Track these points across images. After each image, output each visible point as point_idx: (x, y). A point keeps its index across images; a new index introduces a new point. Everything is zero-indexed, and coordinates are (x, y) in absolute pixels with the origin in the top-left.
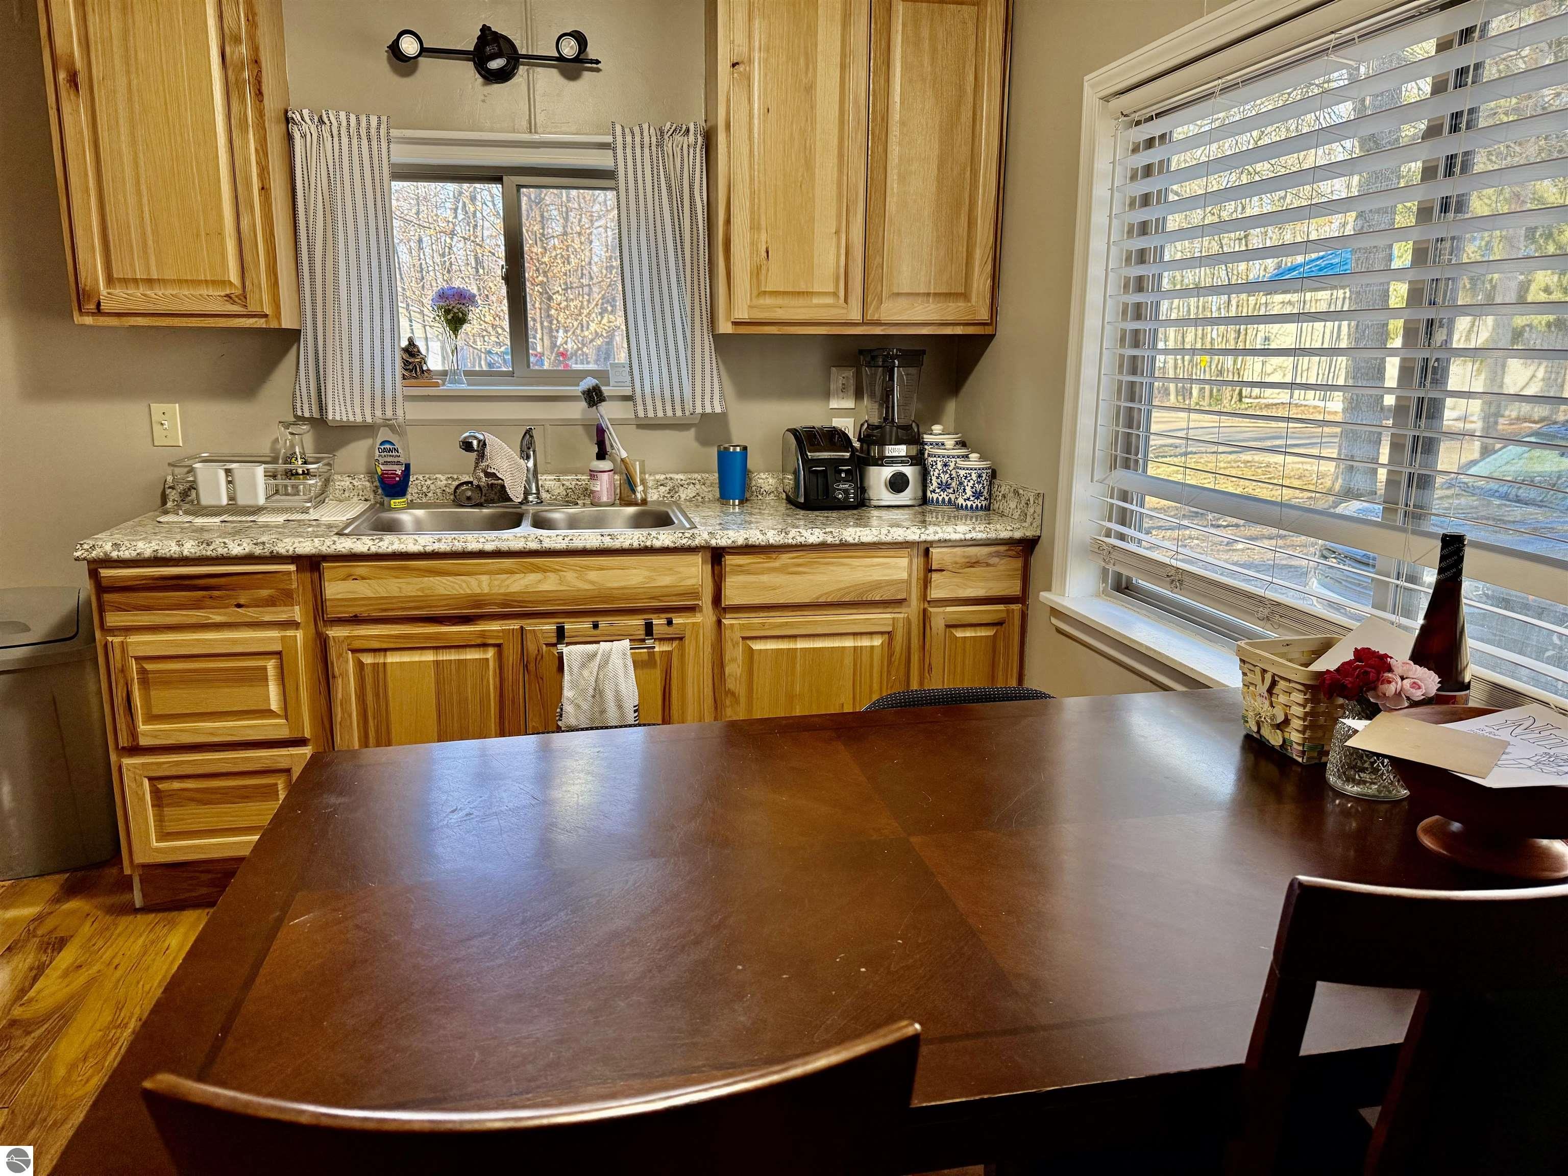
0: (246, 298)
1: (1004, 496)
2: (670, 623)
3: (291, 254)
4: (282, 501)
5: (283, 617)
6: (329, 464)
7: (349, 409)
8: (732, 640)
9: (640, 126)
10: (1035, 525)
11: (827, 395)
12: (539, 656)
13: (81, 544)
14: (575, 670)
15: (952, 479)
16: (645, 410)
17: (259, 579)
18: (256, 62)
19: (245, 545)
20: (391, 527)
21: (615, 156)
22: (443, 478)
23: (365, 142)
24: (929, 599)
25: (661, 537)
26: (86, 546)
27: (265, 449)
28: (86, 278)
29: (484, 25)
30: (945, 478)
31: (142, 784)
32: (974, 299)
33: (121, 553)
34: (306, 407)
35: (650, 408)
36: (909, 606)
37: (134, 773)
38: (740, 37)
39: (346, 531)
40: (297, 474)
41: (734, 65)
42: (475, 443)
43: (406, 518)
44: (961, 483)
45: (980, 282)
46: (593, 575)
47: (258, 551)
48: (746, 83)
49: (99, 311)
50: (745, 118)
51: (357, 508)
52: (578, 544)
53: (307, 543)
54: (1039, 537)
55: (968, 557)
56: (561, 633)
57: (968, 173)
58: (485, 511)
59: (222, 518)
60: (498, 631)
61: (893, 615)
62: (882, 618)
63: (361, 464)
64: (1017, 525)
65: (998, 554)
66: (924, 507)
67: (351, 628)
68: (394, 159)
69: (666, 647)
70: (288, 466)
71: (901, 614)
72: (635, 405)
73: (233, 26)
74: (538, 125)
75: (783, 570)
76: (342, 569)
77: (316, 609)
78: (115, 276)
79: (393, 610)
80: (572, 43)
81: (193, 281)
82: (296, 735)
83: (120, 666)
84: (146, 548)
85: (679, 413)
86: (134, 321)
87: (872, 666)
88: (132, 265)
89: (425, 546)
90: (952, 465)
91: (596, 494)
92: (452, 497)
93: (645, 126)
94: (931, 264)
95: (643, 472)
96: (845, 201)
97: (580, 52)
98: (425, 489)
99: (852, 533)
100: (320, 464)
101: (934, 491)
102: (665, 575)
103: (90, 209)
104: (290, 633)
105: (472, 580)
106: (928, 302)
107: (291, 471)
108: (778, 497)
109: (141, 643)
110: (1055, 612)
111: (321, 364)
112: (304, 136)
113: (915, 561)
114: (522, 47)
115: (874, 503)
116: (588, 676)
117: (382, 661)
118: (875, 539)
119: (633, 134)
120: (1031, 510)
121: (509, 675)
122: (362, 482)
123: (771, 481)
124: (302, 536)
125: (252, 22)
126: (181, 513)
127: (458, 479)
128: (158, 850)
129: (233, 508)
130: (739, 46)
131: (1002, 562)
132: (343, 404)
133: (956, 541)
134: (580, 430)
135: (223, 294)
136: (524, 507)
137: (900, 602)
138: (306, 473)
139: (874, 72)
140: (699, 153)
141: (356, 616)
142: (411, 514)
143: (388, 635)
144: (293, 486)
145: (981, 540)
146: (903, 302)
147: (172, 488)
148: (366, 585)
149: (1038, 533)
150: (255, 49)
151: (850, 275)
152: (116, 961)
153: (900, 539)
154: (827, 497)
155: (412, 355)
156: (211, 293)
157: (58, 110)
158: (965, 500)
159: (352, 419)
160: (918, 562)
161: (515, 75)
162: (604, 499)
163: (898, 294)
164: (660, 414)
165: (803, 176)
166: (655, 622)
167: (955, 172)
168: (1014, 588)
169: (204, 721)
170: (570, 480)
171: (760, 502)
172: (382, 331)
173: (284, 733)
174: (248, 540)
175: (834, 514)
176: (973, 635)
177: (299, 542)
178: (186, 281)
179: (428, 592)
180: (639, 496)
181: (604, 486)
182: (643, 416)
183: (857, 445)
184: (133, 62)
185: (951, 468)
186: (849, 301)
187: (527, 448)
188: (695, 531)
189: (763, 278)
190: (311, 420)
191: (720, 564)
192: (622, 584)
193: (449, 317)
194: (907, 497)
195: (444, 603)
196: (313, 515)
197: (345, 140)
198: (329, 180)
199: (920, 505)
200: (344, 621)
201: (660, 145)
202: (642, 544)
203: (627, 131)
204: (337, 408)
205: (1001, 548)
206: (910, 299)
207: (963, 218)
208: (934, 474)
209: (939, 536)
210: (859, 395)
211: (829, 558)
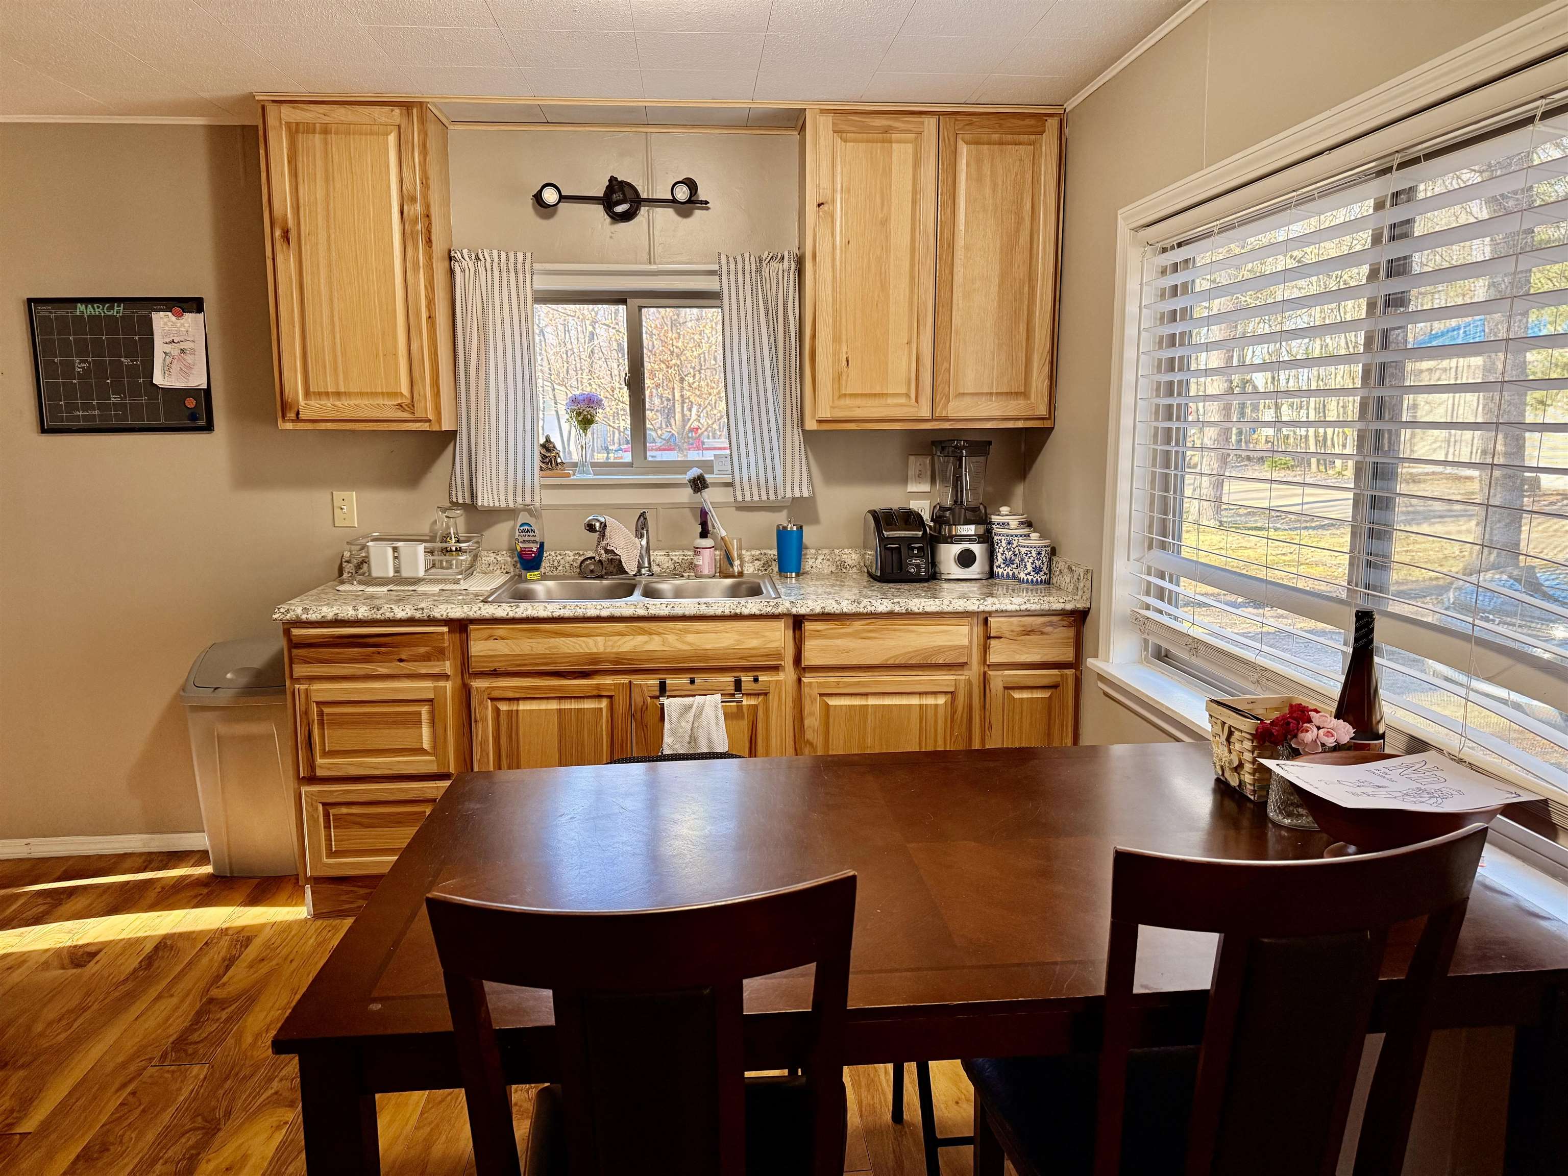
0: (413, 406)
1: (1061, 572)
2: (756, 680)
3: (451, 367)
4: (437, 573)
5: (437, 670)
6: (478, 542)
7: (495, 496)
8: (810, 697)
9: (742, 255)
10: (1084, 598)
11: (905, 480)
12: (644, 708)
13: (279, 609)
14: (674, 719)
15: (1015, 555)
16: (743, 495)
17: (417, 638)
18: (428, 216)
19: (408, 610)
20: (527, 596)
21: (721, 282)
22: (571, 554)
23: (512, 274)
24: (988, 663)
25: (750, 606)
26: (282, 610)
27: (425, 529)
28: (289, 392)
29: (612, 177)
30: (1009, 554)
31: (317, 809)
32: (1033, 396)
33: (309, 616)
34: (460, 494)
35: (747, 494)
36: (971, 670)
37: (312, 799)
38: (825, 183)
39: (490, 600)
40: (451, 551)
41: (819, 205)
42: (597, 525)
43: (540, 588)
44: (1022, 560)
45: (1040, 384)
46: (690, 638)
47: (418, 615)
48: (830, 219)
49: (298, 418)
50: (828, 248)
51: (499, 579)
52: (679, 611)
53: (457, 609)
54: (1089, 609)
55: (1023, 626)
56: (663, 686)
57: (1027, 289)
58: (605, 582)
59: (389, 587)
60: (611, 685)
61: (955, 677)
62: (946, 679)
63: (504, 543)
64: (1069, 598)
65: (1051, 624)
66: (990, 581)
67: (490, 680)
68: (536, 287)
69: (752, 701)
70: (444, 545)
71: (963, 677)
72: (734, 491)
73: (411, 188)
74: (656, 257)
75: (855, 635)
76: (486, 630)
77: (463, 664)
78: (311, 390)
79: (525, 665)
80: (685, 189)
81: (372, 393)
82: (443, 770)
83: (304, 709)
84: (328, 612)
85: (772, 497)
86: (323, 426)
87: (936, 722)
88: (325, 382)
89: (553, 612)
90: (1015, 543)
91: (699, 568)
92: (578, 570)
93: (747, 256)
94: (993, 368)
95: (740, 548)
96: (916, 316)
97: (691, 196)
98: (556, 563)
99: (919, 602)
100: (470, 543)
101: (999, 566)
102: (752, 638)
103: (294, 338)
104: (441, 684)
105: (590, 641)
106: (991, 400)
107: (446, 548)
108: (860, 570)
109: (322, 691)
110: (1101, 678)
111: (473, 460)
112: (463, 271)
113: (975, 629)
114: (644, 192)
115: (944, 576)
116: (686, 725)
117: (515, 708)
118: (938, 609)
119: (736, 263)
120: (1082, 585)
121: (619, 724)
122: (505, 558)
123: (853, 556)
124: (453, 603)
125: (425, 184)
126: (355, 583)
127: (583, 554)
128: (326, 865)
129: (398, 579)
130: (824, 189)
131: (1056, 631)
132: (490, 493)
133: (1011, 611)
134: (687, 512)
135: (395, 403)
136: (638, 579)
137: (962, 665)
138: (459, 550)
139: (941, 206)
140: (793, 277)
141: (495, 670)
142: (543, 585)
143: (521, 687)
144: (447, 561)
145: (1035, 611)
146: (968, 400)
147: (348, 562)
148: (504, 644)
149: (1088, 605)
150: (427, 206)
151: (920, 379)
152: (291, 957)
153: (961, 609)
154: (901, 570)
155: (548, 450)
156: (386, 403)
157: (273, 259)
158: (1026, 575)
159: (497, 505)
160: (978, 630)
161: (637, 215)
162: (706, 572)
163: (964, 394)
164: (756, 498)
165: (879, 296)
166: (743, 679)
167: (1015, 288)
168: (1068, 655)
169: (368, 757)
170: (677, 555)
171: (844, 575)
172: (524, 431)
173: (433, 769)
174: (410, 606)
175: (906, 586)
176: (1030, 696)
177: (452, 608)
178: (367, 393)
179: (555, 651)
180: (736, 569)
181: (706, 561)
182: (741, 500)
183: (930, 526)
184: (332, 220)
185: (1014, 546)
186: (920, 401)
187: (641, 527)
188: (779, 600)
189: (844, 383)
190: (464, 506)
191: (800, 628)
192: (716, 646)
193: (580, 419)
194: (975, 571)
195: (568, 660)
196: (463, 585)
197: (496, 273)
198: (483, 308)
199: (987, 579)
200: (486, 674)
201: (759, 270)
202: (733, 611)
203: (731, 259)
204: (485, 496)
205: (1055, 619)
206: (976, 398)
207: (1022, 327)
208: (999, 551)
209: (997, 607)
210: (933, 481)
211: (897, 625)
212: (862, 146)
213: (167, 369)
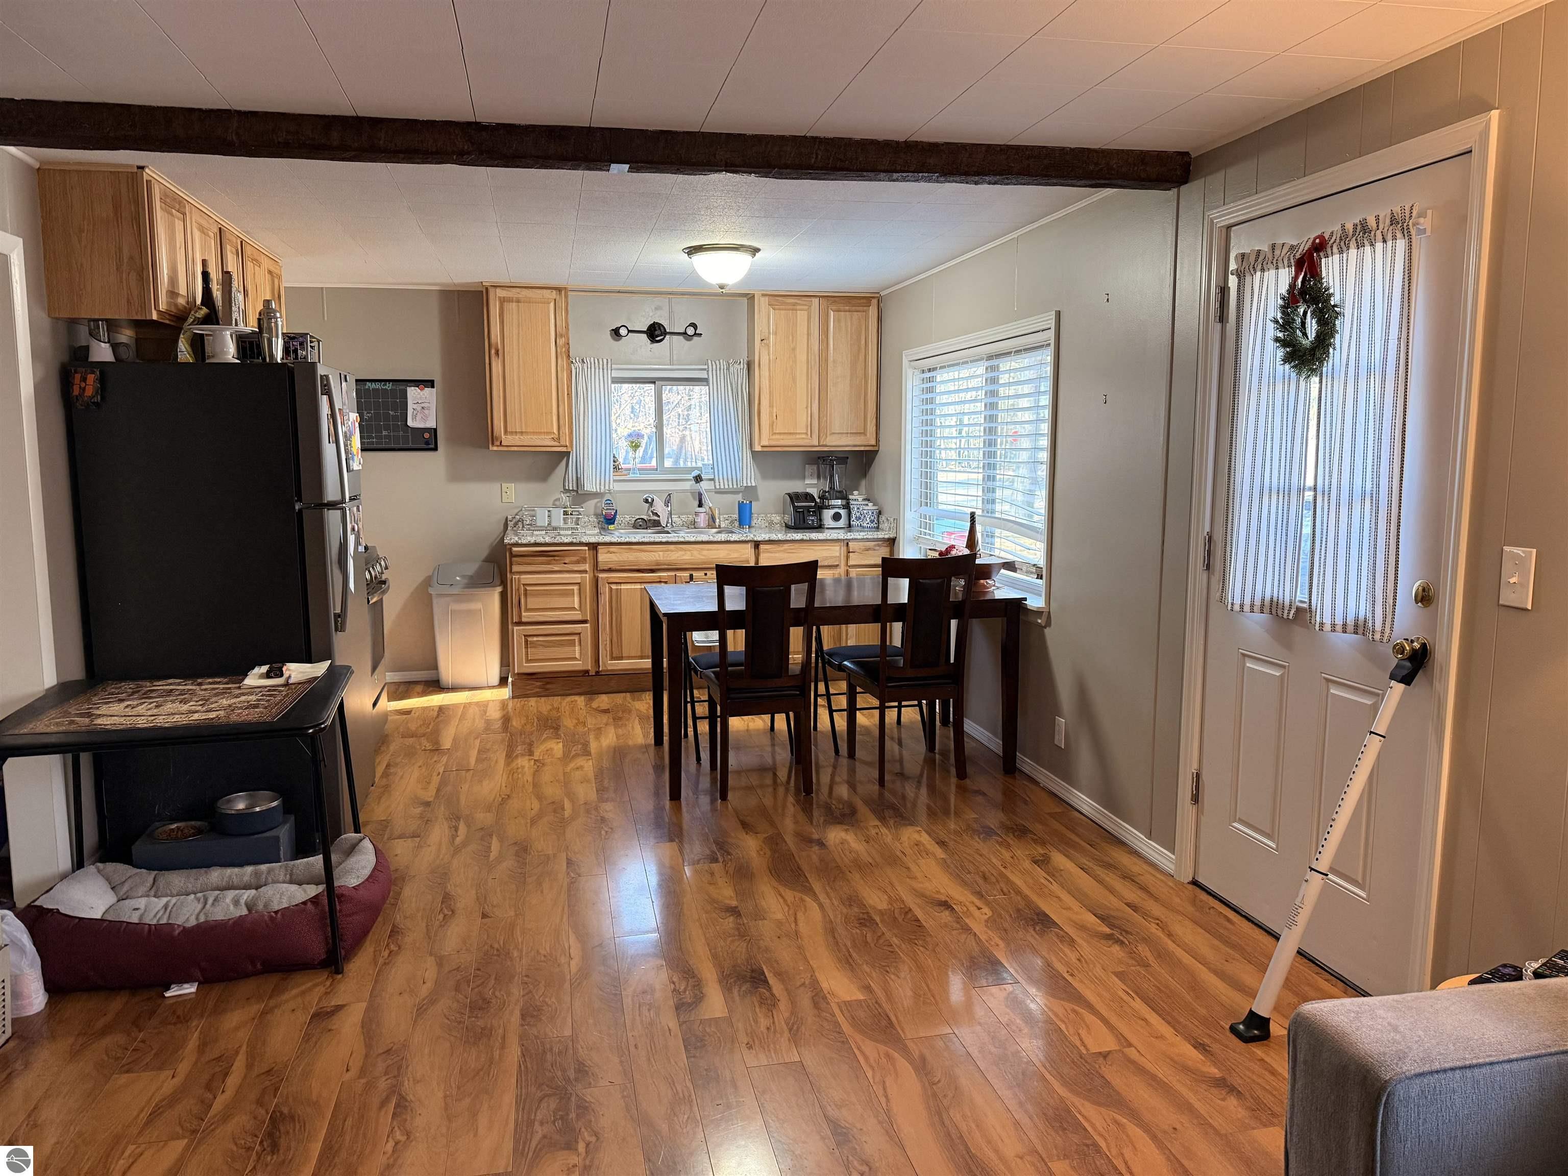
0: (560, 439)
1: (883, 521)
7: (592, 486)
10: (894, 531)
11: (804, 478)
15: (861, 515)
16: (720, 485)
17: (574, 552)
18: (568, 344)
19: (569, 538)
21: (708, 374)
22: (628, 517)
23: (601, 370)
24: (849, 565)
25: (734, 537)
26: (508, 538)
28: (496, 431)
29: (653, 321)
30: (858, 514)
31: (522, 638)
32: (868, 435)
33: (522, 541)
34: (571, 485)
35: (722, 484)
36: (840, 568)
37: (519, 633)
38: (764, 329)
39: (598, 534)
41: (761, 340)
42: (649, 500)
44: (865, 517)
45: (871, 428)
46: (705, 552)
47: (575, 541)
48: (767, 347)
49: (500, 444)
50: (766, 359)
51: (596, 527)
53: (592, 539)
54: (896, 537)
55: (865, 547)
56: (691, 577)
57: (863, 382)
58: (649, 530)
60: (666, 576)
61: (833, 573)
62: (829, 573)
63: (592, 511)
64: (888, 532)
65: (878, 545)
66: (850, 528)
67: (607, 574)
68: (613, 375)
71: (837, 573)
72: (715, 483)
74: (673, 360)
75: (784, 551)
76: (602, 549)
77: (594, 566)
78: (508, 430)
79: (624, 566)
80: (691, 328)
81: (534, 432)
82: (584, 618)
83: (517, 588)
84: (531, 539)
85: (738, 486)
86: (514, 449)
88: (515, 426)
89: (638, 540)
90: (861, 509)
91: (698, 523)
92: (632, 525)
93: (721, 360)
94: (848, 420)
95: (719, 514)
97: (694, 332)
98: (620, 522)
99: (814, 536)
101: (853, 520)
102: (734, 552)
103: (500, 404)
104: (585, 575)
105: (657, 554)
106: (848, 437)
108: (782, 523)
109: (526, 578)
111: (580, 466)
113: (842, 548)
114: (669, 329)
115: (826, 526)
117: (619, 588)
118: (824, 539)
119: (716, 365)
120: (892, 526)
122: (593, 519)
123: (778, 517)
124: (589, 536)
127: (635, 517)
129: (549, 527)
130: (764, 333)
131: (881, 549)
132: (589, 484)
133: (861, 539)
134: (692, 494)
135: (550, 438)
136: (667, 528)
137: (836, 566)
139: (821, 341)
140: (745, 372)
141: (610, 569)
142: (619, 532)
143: (622, 577)
145: (872, 539)
146: (836, 437)
148: (614, 555)
149: (895, 534)
150: (568, 339)
151: (812, 426)
153: (835, 539)
154: (805, 522)
155: (615, 462)
156: (546, 437)
157: (490, 364)
158: (866, 523)
159: (593, 490)
160: (844, 549)
161: (664, 340)
162: (702, 525)
163: (834, 433)
164: (727, 487)
165: (791, 384)
167: (858, 382)
169: (547, 612)
170: (684, 518)
171: (772, 527)
172: (606, 451)
175: (808, 530)
177: (588, 538)
179: (639, 559)
180: (717, 525)
181: (702, 520)
182: (718, 488)
183: (818, 500)
186: (812, 437)
187: (667, 503)
189: (775, 427)
190: (572, 490)
191: (758, 548)
192: (717, 557)
193: (632, 445)
194: (842, 523)
195: (645, 563)
197: (593, 369)
199: (848, 525)
200: (605, 571)
201: (728, 369)
202: (725, 539)
203: (713, 364)
204: (585, 486)
205: (880, 543)
206: (840, 435)
207: (862, 401)
208: (853, 513)
209: (852, 537)
210: (819, 478)
211: (804, 545)
212: (783, 312)
213: (414, 418)
